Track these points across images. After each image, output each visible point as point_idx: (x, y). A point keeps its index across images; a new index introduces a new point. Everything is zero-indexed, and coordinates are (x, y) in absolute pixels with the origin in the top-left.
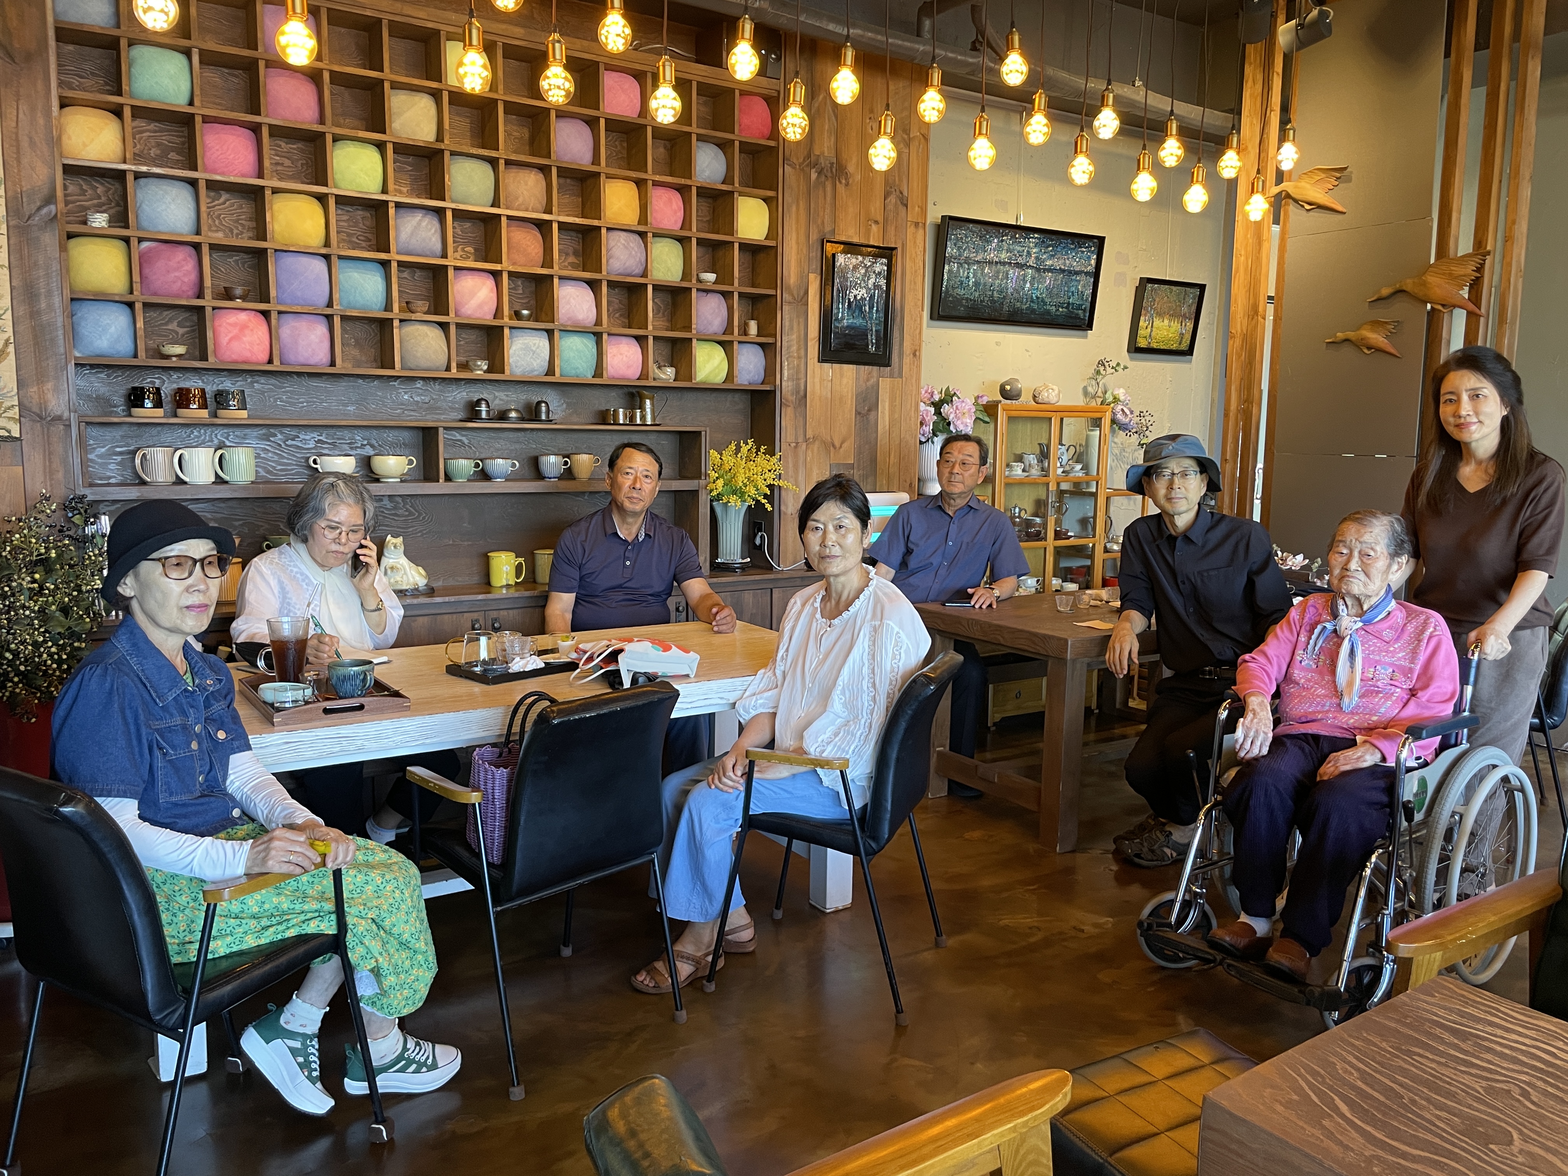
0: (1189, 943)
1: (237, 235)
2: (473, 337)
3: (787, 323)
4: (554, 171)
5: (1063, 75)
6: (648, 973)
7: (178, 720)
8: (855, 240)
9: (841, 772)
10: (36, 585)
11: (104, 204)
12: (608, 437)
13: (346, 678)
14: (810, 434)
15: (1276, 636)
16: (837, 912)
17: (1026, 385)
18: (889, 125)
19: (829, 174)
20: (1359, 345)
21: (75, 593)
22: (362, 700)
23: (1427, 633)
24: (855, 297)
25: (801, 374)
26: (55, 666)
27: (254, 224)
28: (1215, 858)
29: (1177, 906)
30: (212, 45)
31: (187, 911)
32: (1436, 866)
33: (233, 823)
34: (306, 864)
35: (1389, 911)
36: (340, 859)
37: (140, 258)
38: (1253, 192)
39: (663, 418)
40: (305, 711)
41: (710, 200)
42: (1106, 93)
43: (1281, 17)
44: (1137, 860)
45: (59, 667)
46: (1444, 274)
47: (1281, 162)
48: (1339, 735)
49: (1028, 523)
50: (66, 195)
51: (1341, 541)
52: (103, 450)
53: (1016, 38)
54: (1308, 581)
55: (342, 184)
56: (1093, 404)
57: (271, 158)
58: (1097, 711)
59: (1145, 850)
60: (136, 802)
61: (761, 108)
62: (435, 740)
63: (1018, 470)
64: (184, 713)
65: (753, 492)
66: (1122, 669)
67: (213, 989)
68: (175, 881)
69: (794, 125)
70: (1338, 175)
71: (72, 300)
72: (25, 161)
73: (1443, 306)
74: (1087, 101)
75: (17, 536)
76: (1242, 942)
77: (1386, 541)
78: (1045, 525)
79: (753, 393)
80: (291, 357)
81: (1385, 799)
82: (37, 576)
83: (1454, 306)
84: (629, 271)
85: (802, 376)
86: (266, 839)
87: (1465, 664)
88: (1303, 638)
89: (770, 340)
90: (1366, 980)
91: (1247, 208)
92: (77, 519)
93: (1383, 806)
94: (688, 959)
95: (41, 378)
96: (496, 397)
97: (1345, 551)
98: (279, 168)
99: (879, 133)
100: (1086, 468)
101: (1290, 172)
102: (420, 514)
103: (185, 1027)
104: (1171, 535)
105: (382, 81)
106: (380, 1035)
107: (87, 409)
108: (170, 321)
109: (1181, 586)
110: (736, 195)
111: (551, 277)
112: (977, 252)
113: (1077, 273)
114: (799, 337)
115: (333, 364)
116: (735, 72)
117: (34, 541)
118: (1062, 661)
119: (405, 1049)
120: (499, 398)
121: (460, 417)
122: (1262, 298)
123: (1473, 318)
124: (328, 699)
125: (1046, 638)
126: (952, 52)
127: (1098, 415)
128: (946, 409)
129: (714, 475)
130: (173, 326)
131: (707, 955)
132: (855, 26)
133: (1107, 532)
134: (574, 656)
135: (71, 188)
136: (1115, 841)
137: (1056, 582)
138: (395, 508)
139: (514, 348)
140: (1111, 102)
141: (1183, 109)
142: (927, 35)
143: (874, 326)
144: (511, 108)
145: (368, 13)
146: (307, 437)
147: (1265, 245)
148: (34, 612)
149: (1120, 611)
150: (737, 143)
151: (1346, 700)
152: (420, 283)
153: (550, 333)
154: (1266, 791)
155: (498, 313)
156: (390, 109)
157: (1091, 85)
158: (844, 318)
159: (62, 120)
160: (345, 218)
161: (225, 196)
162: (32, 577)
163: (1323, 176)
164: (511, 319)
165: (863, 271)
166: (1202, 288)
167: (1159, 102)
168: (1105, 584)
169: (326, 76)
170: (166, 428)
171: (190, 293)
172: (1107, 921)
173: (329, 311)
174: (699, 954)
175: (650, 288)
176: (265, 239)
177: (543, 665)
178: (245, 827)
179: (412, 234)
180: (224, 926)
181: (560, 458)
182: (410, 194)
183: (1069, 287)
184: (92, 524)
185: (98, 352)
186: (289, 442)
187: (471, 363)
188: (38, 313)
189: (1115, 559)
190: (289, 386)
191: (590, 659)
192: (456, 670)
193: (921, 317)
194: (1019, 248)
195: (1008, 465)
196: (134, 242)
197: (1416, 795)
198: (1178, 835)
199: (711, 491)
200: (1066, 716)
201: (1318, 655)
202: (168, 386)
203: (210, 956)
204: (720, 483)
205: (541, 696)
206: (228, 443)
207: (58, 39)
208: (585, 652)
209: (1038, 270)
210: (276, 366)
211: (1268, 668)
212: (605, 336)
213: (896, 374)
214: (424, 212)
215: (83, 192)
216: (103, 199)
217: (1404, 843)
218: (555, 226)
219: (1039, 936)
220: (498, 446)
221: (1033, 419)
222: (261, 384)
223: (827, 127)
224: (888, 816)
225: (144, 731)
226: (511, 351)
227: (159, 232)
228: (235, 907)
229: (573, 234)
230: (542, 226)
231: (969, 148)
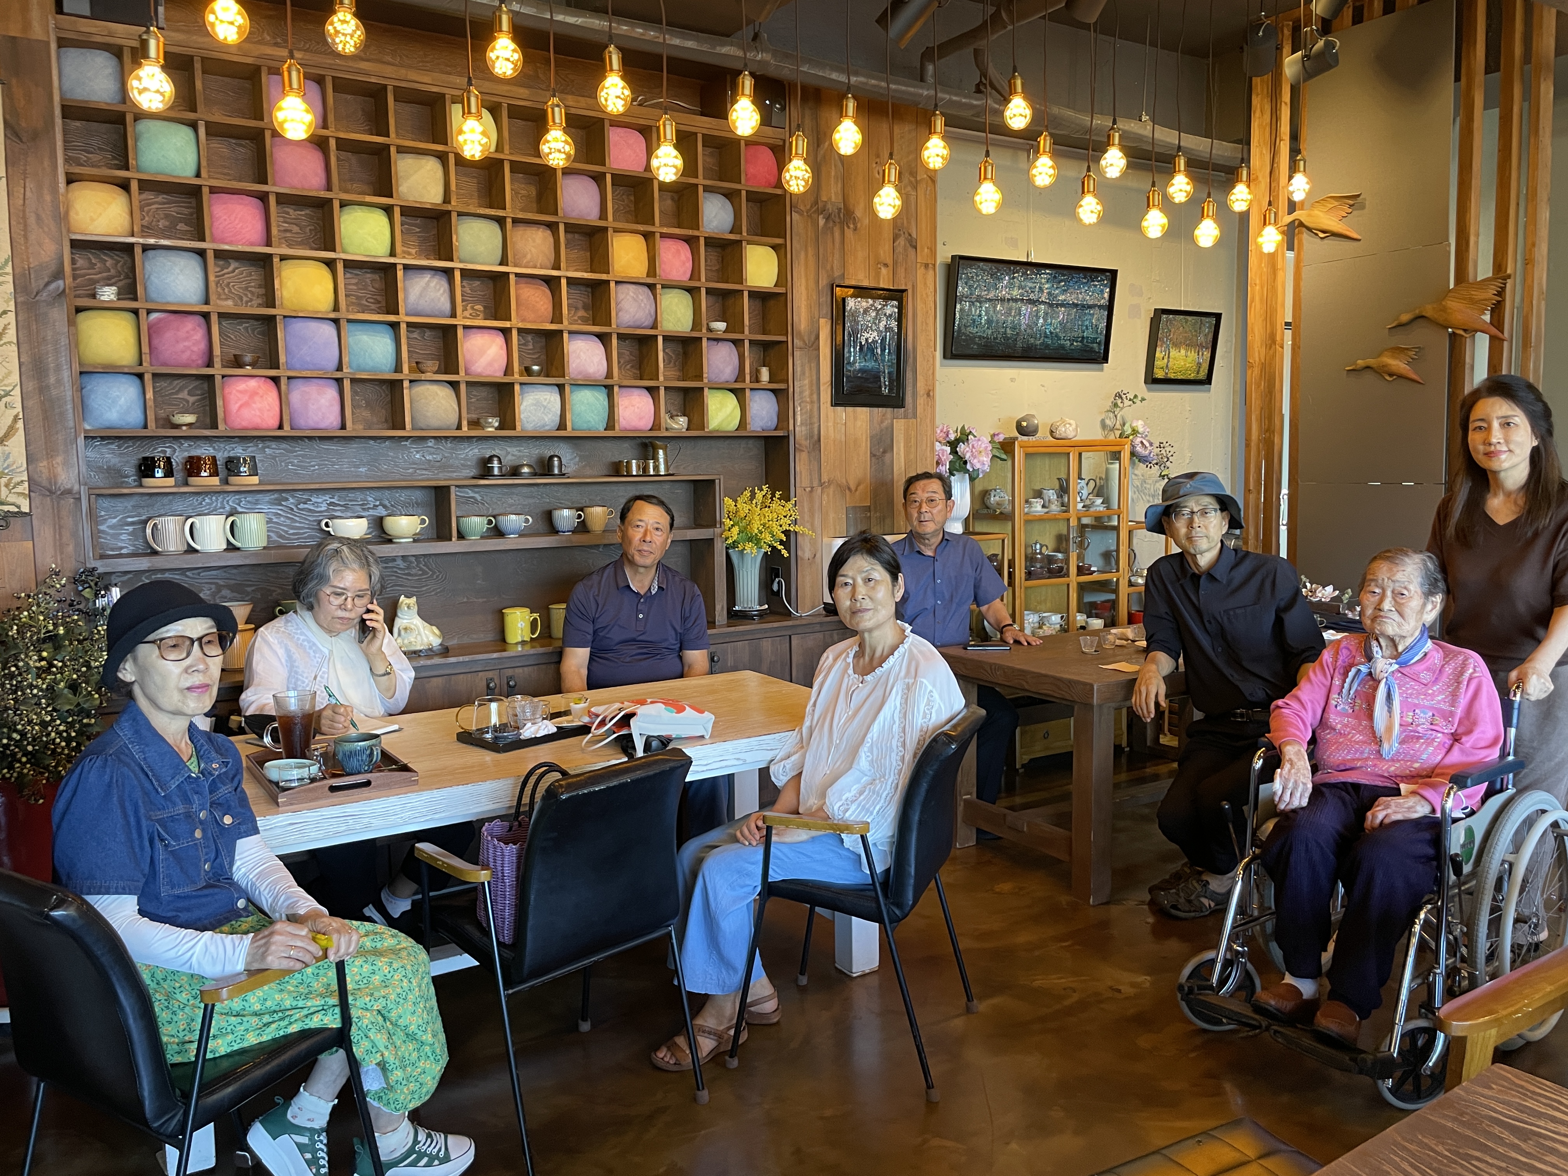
0: (1232, 1008)
1: (247, 302)
2: (484, 394)
3: (798, 369)
4: (562, 227)
5: (1069, 113)
6: (669, 1049)
7: (181, 809)
8: (865, 283)
9: (862, 837)
10: (43, 663)
11: (113, 277)
12: (622, 488)
13: (352, 754)
14: (825, 478)
15: (1309, 680)
16: (864, 976)
17: (1042, 420)
18: (892, 174)
19: (837, 220)
20: (1380, 372)
21: (84, 669)
22: (369, 776)
23: (1467, 675)
24: (867, 340)
25: (814, 419)
26: (63, 744)
27: (262, 291)
28: (1256, 913)
29: (1218, 967)
30: (219, 117)
31: (187, 1010)
32: (1488, 918)
33: (237, 914)
34: (307, 958)
35: (1440, 970)
36: (342, 951)
37: (149, 329)
38: (1265, 224)
39: (677, 467)
40: (310, 790)
41: (719, 250)
42: (1112, 132)
43: (1287, 49)
44: (1173, 912)
45: (68, 745)
46: (1464, 299)
47: (1292, 193)
48: (1380, 784)
49: (1050, 560)
50: (74, 270)
51: (1372, 580)
52: (114, 521)
53: (1019, 82)
54: (1339, 613)
55: (350, 249)
56: (1112, 437)
57: (279, 226)
58: (1127, 749)
59: (1182, 900)
60: (135, 898)
61: (767, 157)
62: (443, 815)
63: (1037, 507)
64: (187, 801)
65: (768, 538)
66: (1149, 712)
67: (212, 1093)
68: (176, 977)
69: (797, 178)
70: (1351, 202)
71: (81, 373)
72: (32, 237)
73: (1465, 330)
74: (1093, 138)
75: (26, 613)
76: (1287, 1005)
77: (1420, 579)
78: (1067, 561)
79: (766, 438)
80: (302, 422)
81: (1431, 851)
82: (45, 654)
83: (1476, 331)
84: (638, 323)
85: (815, 420)
86: (266, 933)
87: (1507, 706)
88: (1337, 682)
89: (782, 386)
90: (1420, 1043)
91: (1260, 240)
92: (87, 593)
93: (1429, 859)
94: (710, 1033)
95: (51, 452)
96: (508, 453)
97: (1377, 590)
98: (288, 235)
99: (884, 181)
100: (1107, 502)
101: (1302, 202)
102: (434, 573)
103: (184, 1134)
104: (1194, 574)
105: (388, 146)
106: (390, 1129)
107: (97, 480)
108: (180, 390)
109: (1207, 624)
110: (744, 243)
111: (561, 332)
112: (988, 290)
113: (1090, 307)
114: (811, 383)
115: (343, 427)
116: (736, 128)
117: (42, 618)
118: (1089, 706)
119: (416, 1142)
120: (511, 454)
121: (472, 474)
122: (1279, 327)
123: (1496, 344)
124: (334, 776)
125: (1070, 683)
126: (956, 95)
127: (1117, 449)
128: (962, 448)
129: (729, 523)
130: (184, 395)
131: (729, 1028)
132: (856, 74)
133: (1130, 565)
134: (586, 720)
135: (80, 262)
136: (1151, 891)
137: (1081, 618)
138: (408, 568)
139: (525, 404)
140: (1117, 141)
141: (1191, 141)
142: (930, 79)
143: (886, 368)
144: (516, 167)
145: (373, 80)
146: (320, 500)
147: (1280, 274)
148: (41, 690)
149: (1147, 651)
150: (744, 193)
151: (1386, 746)
152: (430, 343)
153: (561, 388)
154: (1307, 846)
155: (508, 370)
156: (396, 173)
157: (1097, 122)
158: (855, 361)
159: (70, 195)
160: (354, 281)
161: (234, 264)
162: (40, 656)
163: (1336, 203)
164: (521, 375)
165: (874, 314)
166: (1218, 316)
167: (1167, 136)
168: (1131, 620)
169: (332, 143)
170: (177, 497)
171: (200, 362)
172: (1144, 980)
173: (338, 375)
174: (722, 1028)
175: (660, 339)
176: (273, 306)
177: (555, 730)
178: (250, 919)
179: (421, 295)
180: (225, 1024)
181: (574, 511)
182: (418, 256)
183: (1083, 321)
184: (103, 596)
185: (107, 424)
186: (301, 506)
187: (482, 421)
188: (48, 387)
189: (1140, 593)
190: (299, 450)
191: (603, 723)
192: (467, 738)
193: (934, 357)
194: (1030, 285)
195: (1027, 501)
196: (143, 314)
197: (1463, 846)
198: (1216, 884)
199: (727, 539)
200: (1095, 762)
201: (1354, 699)
202: (179, 457)
203: (209, 1056)
204: (736, 530)
205: (552, 767)
206: (240, 510)
207: (64, 117)
208: (598, 716)
209: (1051, 305)
210: (287, 431)
211: (1303, 714)
212: (616, 389)
213: (910, 415)
214: (433, 272)
215: (92, 266)
216: (113, 272)
217: (1453, 896)
218: (564, 282)
219: (1075, 997)
220: (511, 501)
221: (1050, 454)
222: (272, 449)
223: (833, 174)
224: (912, 881)
225: (144, 823)
226: (522, 407)
227: (168, 303)
228: (236, 1004)
229: (583, 288)
230: (551, 283)
231: (975, 192)
